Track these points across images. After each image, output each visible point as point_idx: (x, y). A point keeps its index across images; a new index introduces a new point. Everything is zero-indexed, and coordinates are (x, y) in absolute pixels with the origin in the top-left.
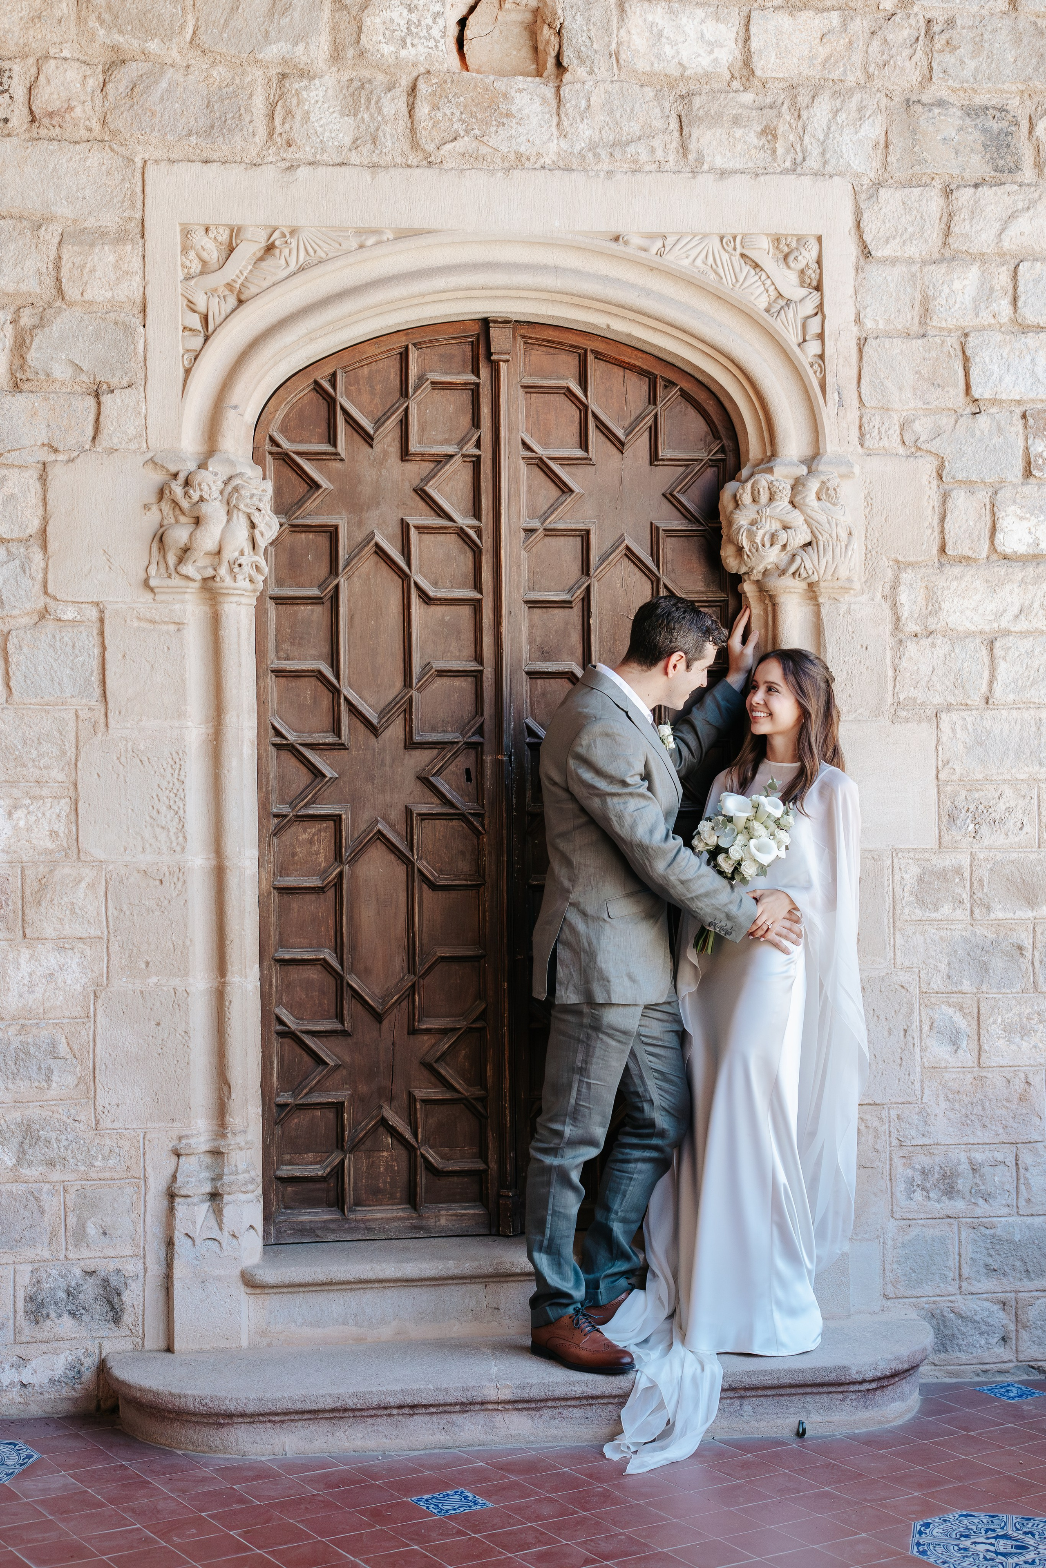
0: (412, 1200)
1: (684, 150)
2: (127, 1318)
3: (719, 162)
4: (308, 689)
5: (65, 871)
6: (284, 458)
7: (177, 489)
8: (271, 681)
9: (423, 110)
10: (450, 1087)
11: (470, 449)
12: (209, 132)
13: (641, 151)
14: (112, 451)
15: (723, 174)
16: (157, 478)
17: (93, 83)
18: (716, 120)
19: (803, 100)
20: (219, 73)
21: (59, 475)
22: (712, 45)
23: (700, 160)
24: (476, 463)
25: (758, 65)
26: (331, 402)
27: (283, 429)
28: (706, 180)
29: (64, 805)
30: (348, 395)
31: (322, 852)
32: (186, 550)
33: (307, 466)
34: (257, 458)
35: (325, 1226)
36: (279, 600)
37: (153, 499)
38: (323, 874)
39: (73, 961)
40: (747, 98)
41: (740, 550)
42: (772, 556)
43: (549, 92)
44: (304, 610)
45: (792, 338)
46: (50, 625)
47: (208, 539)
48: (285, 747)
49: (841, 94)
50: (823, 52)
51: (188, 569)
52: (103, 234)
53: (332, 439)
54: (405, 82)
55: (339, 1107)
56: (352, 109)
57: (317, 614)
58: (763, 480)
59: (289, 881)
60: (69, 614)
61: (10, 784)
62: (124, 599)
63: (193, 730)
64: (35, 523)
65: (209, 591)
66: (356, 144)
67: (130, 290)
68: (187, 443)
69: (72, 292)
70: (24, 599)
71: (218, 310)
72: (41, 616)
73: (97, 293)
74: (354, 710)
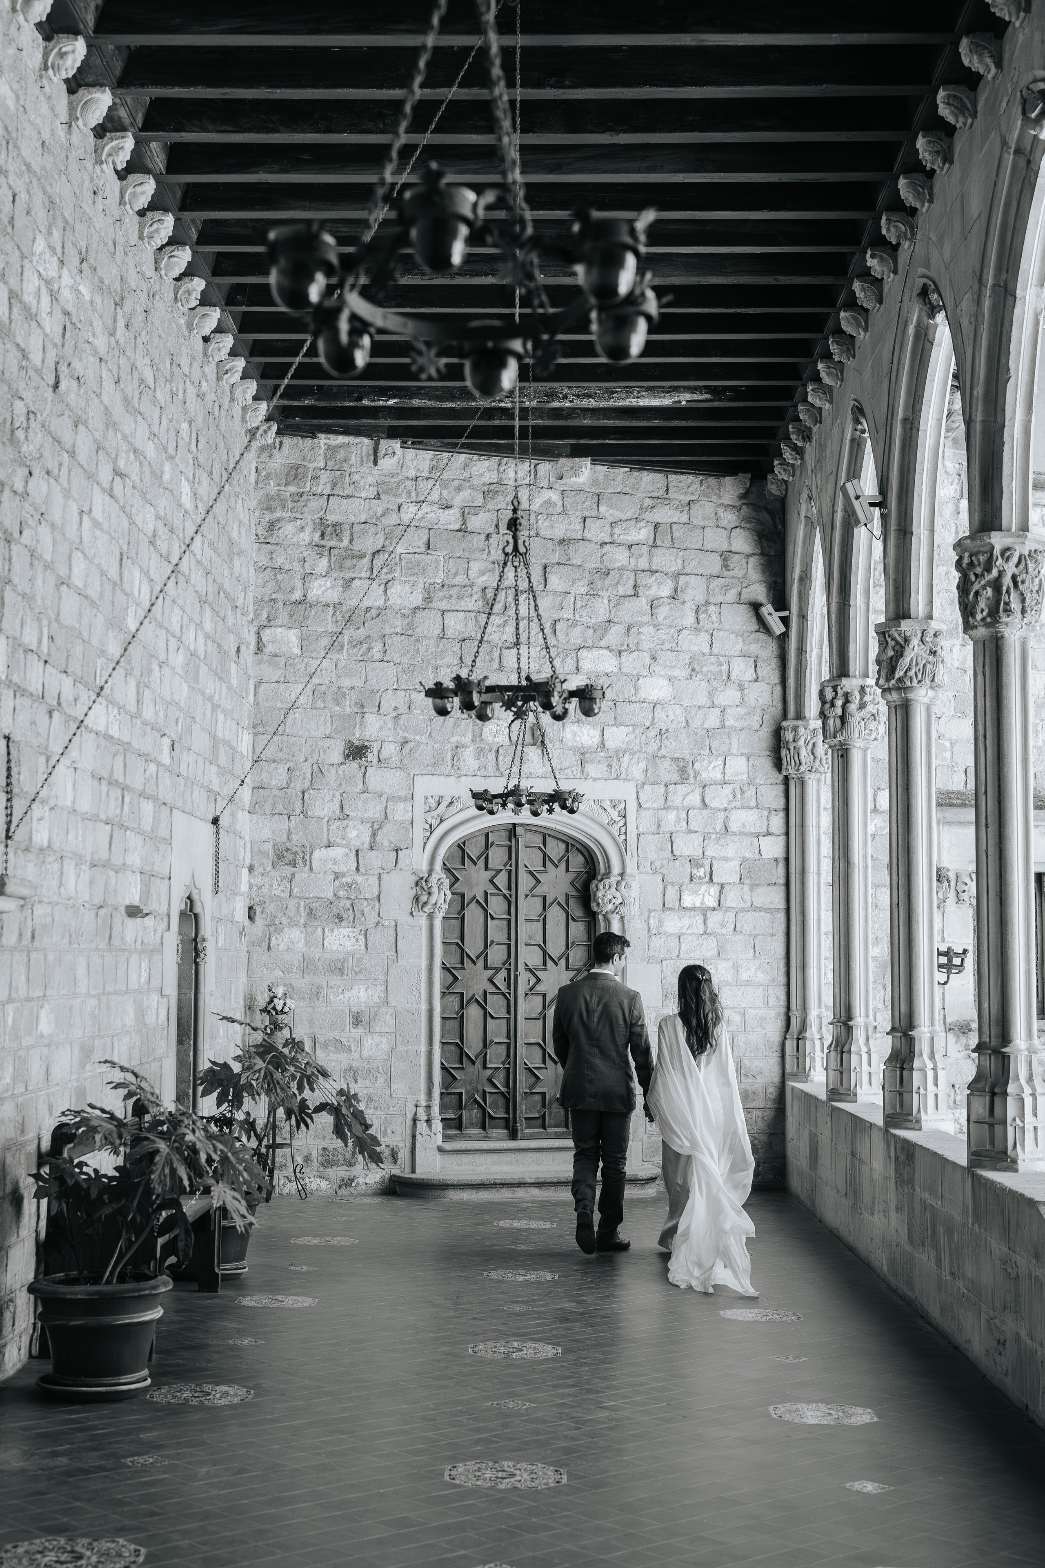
0: (483, 1127)
1: (583, 771)
2: (399, 1162)
3: (594, 775)
4: (455, 949)
5: (383, 1010)
6: (452, 872)
7: (423, 882)
9: (501, 758)
10: (498, 1088)
11: (508, 867)
12: (434, 765)
13: (569, 771)
14: (401, 870)
15: (595, 779)
16: (415, 879)
17: (398, 749)
18: (592, 762)
19: (621, 755)
20: (437, 746)
21: (384, 878)
22: (592, 737)
23: (588, 774)
24: (510, 872)
25: (606, 744)
26: (463, 851)
27: (451, 862)
28: (590, 781)
29: (383, 987)
30: (470, 850)
31: (457, 1005)
32: (425, 903)
33: (457, 873)
34: (444, 872)
35: (456, 1135)
36: (449, 919)
37: (414, 884)
38: (457, 1013)
39: (384, 1040)
40: (603, 754)
41: (598, 904)
42: (610, 907)
43: (540, 752)
44: (453, 921)
45: (616, 834)
46: (380, 926)
47: (432, 899)
48: (449, 970)
49: (633, 753)
50: (627, 739)
51: (425, 909)
52: (400, 799)
53: (464, 864)
54: (495, 748)
55: (461, 1094)
56: (478, 757)
57: (457, 923)
58: (607, 881)
59: (446, 1015)
60: (387, 923)
61: (367, 980)
62: (404, 919)
63: (424, 963)
64: (377, 893)
65: (431, 916)
66: (479, 769)
67: (408, 816)
68: (425, 867)
69: (390, 817)
70: (372, 918)
71: (435, 823)
72: (377, 924)
73: (398, 818)
74: (468, 956)
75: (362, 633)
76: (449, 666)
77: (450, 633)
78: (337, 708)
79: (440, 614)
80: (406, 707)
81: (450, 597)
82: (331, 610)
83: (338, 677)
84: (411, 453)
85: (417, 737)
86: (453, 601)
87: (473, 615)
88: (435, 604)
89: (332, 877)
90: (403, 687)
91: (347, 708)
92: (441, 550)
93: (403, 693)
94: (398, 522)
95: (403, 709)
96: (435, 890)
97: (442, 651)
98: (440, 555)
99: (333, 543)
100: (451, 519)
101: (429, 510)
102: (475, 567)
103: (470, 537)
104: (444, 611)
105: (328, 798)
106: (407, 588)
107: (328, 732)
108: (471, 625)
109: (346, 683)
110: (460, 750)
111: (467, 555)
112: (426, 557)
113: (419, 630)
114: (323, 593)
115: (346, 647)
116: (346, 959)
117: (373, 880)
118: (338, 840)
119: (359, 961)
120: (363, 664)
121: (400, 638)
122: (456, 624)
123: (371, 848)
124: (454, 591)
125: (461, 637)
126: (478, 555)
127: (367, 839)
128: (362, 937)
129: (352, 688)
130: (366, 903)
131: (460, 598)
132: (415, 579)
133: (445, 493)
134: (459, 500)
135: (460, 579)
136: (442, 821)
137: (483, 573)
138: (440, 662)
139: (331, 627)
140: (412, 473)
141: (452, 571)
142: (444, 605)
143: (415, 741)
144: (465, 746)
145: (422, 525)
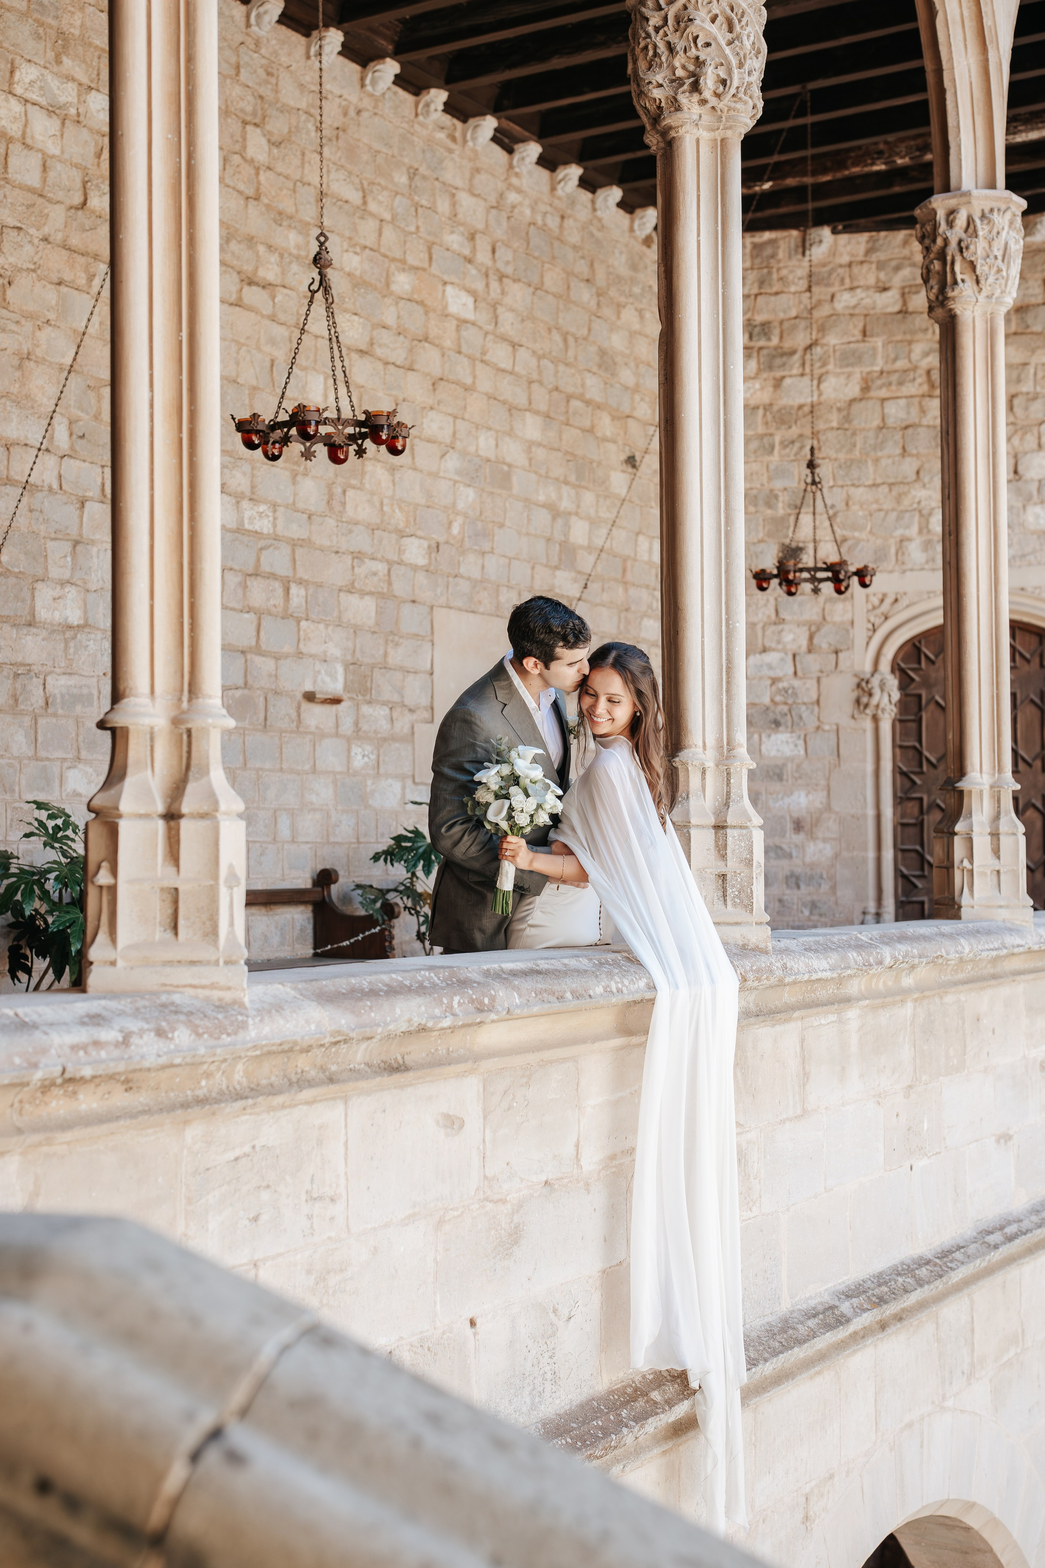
4: (911, 753)
5: (825, 815)
6: (903, 671)
7: (864, 684)
8: (898, 751)
12: (875, 561)
14: (841, 672)
16: (856, 680)
20: (879, 541)
21: (824, 681)
26: (919, 650)
27: (903, 660)
29: (825, 793)
30: (927, 647)
31: (916, 811)
32: (867, 705)
33: (911, 674)
34: (893, 671)
36: (901, 721)
37: (854, 686)
38: (917, 818)
39: (828, 846)
44: (910, 724)
46: (820, 732)
47: (874, 701)
48: (903, 774)
51: (868, 711)
52: (838, 599)
53: (919, 663)
57: (913, 725)
60: (827, 727)
61: (808, 785)
62: (845, 722)
63: (870, 767)
64: (815, 697)
65: (875, 719)
66: (927, 562)
67: (848, 617)
68: (868, 667)
69: (828, 618)
70: (811, 722)
71: (877, 622)
72: (818, 728)
73: (837, 618)
74: (928, 760)
75: (795, 431)
76: (889, 457)
77: (890, 422)
78: (769, 512)
79: (879, 403)
80: (843, 504)
81: (890, 384)
82: (761, 412)
83: (770, 479)
84: (844, 238)
85: (856, 534)
86: (894, 387)
87: (916, 401)
88: (873, 393)
89: (769, 682)
90: (840, 483)
91: (781, 509)
92: (878, 335)
93: (839, 490)
94: (831, 312)
95: (841, 506)
96: (877, 692)
97: (882, 442)
98: (878, 342)
99: (762, 343)
100: (889, 301)
101: (864, 295)
102: (918, 349)
103: (910, 318)
104: (883, 400)
105: (762, 603)
106: (842, 379)
107: (761, 535)
108: (915, 411)
109: (778, 484)
110: (905, 544)
111: (908, 337)
112: (862, 345)
113: (855, 423)
114: (752, 395)
115: (777, 448)
116: (784, 765)
117: (812, 684)
118: (773, 645)
119: (799, 766)
120: (795, 464)
121: (835, 433)
122: (896, 412)
123: (810, 651)
124: (894, 378)
125: (904, 424)
126: (920, 336)
127: (804, 643)
128: (801, 742)
129: (785, 489)
130: (803, 708)
131: (901, 383)
132: (850, 369)
133: (882, 275)
134: (898, 280)
135: (901, 364)
136: (886, 618)
137: (926, 354)
138: (879, 454)
139: (761, 429)
140: (845, 259)
141: (892, 356)
142: (883, 393)
143: (854, 538)
144: (909, 540)
145: (857, 311)
